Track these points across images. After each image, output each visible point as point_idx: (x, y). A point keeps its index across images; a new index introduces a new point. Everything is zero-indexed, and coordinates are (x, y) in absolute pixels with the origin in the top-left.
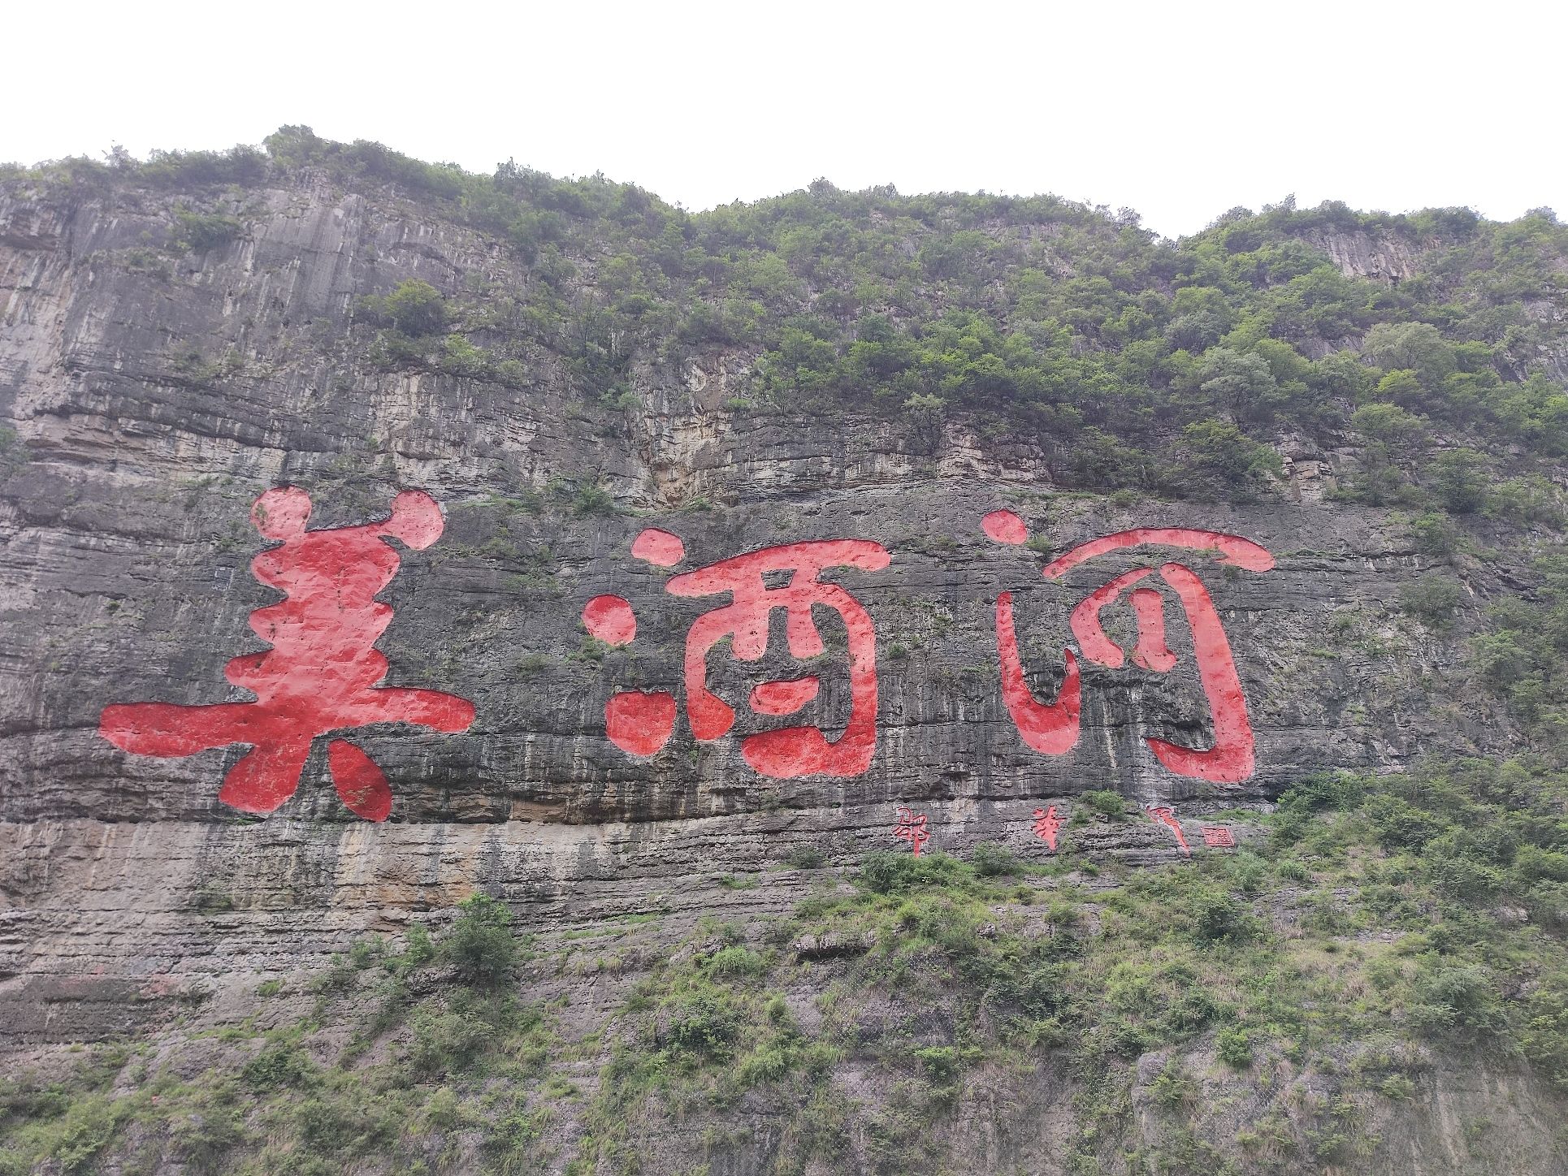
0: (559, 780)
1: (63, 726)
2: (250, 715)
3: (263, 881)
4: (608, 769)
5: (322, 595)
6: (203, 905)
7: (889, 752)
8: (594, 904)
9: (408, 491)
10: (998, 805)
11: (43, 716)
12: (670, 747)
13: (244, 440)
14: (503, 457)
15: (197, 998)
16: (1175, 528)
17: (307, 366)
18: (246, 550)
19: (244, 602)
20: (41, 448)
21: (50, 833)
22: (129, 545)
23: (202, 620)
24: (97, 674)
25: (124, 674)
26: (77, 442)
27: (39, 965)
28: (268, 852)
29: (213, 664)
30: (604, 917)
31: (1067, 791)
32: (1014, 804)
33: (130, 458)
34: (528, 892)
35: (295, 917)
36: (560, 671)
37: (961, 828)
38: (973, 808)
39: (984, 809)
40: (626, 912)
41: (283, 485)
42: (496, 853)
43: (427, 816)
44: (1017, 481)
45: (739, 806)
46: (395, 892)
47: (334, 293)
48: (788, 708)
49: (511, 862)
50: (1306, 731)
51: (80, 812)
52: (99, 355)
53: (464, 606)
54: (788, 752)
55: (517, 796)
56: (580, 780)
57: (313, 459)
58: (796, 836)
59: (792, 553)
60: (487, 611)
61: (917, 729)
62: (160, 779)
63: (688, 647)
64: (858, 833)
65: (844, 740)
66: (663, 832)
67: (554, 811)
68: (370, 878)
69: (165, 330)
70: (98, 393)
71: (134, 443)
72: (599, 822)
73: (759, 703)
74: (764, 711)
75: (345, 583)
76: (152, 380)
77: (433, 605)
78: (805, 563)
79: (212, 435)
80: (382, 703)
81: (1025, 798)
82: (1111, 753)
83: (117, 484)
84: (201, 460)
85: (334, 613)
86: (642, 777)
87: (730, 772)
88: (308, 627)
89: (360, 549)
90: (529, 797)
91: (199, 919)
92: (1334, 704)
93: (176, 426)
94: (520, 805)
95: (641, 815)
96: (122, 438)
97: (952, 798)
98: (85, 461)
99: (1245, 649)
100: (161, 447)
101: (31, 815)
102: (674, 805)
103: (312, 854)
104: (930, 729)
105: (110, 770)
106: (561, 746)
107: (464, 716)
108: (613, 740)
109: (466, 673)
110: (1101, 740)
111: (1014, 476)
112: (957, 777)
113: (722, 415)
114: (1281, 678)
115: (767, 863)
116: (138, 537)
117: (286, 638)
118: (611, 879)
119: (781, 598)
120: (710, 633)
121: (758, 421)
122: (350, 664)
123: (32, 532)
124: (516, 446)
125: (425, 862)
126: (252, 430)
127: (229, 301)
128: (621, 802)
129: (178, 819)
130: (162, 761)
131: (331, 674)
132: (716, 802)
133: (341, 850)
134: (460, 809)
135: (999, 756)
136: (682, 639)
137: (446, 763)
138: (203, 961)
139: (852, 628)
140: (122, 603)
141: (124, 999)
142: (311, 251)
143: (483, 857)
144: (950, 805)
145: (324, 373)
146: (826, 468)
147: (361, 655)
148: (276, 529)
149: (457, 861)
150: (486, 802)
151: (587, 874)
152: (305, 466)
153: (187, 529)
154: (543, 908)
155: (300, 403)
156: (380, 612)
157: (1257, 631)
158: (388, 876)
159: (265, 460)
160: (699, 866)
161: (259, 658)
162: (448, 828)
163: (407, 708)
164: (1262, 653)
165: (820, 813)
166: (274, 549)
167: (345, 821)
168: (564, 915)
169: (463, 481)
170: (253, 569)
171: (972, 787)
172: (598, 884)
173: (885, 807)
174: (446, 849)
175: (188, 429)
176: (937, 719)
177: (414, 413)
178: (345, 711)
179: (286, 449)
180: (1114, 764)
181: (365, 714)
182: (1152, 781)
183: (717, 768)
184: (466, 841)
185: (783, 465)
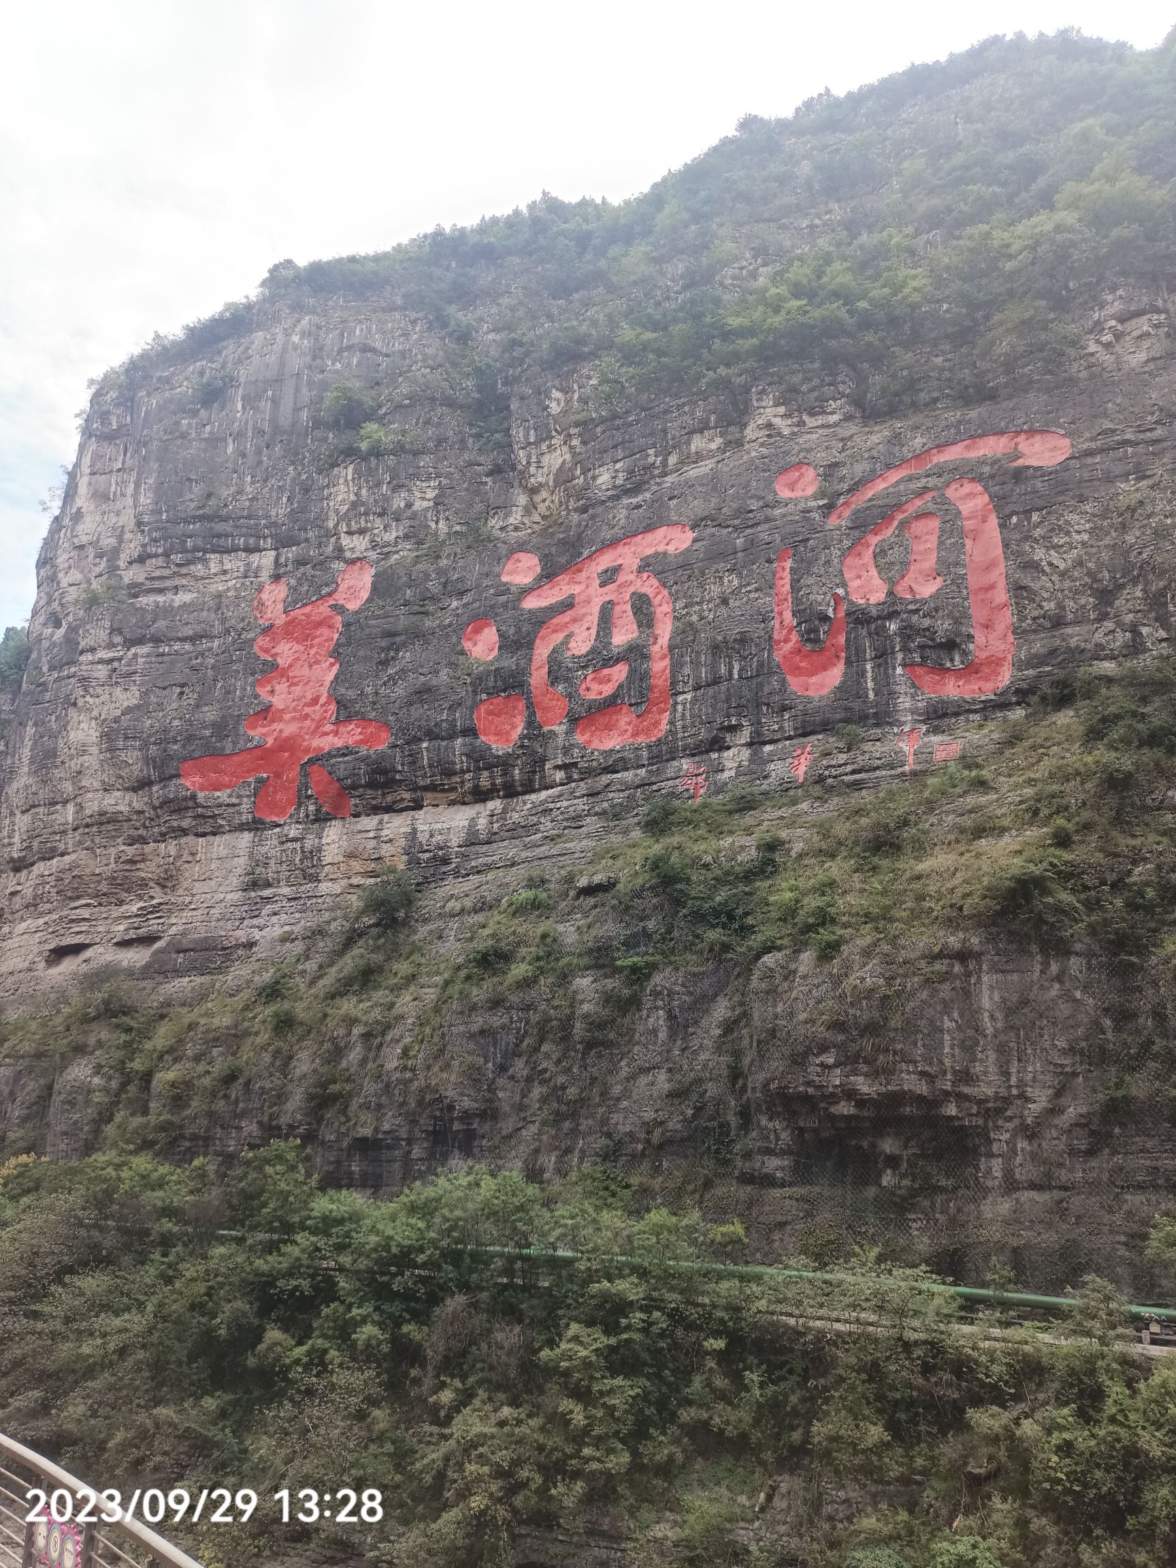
0: (450, 773)
1: (165, 779)
2: (264, 755)
3: (284, 867)
4: (480, 759)
5: (298, 659)
6: (254, 885)
7: (678, 715)
8: (473, 863)
9: (352, 562)
10: (768, 748)
11: (154, 775)
12: (523, 737)
13: (249, 550)
14: (414, 516)
15: (250, 945)
16: (971, 437)
17: (282, 478)
18: (251, 635)
19: (252, 674)
20: (136, 590)
21: (171, 847)
22: (187, 646)
23: (228, 692)
24: (176, 742)
25: (190, 739)
26: (153, 579)
27: (173, 931)
28: (285, 847)
29: (237, 723)
30: (478, 872)
31: (825, 727)
32: (780, 745)
33: (184, 582)
34: (434, 858)
35: (303, 888)
36: (443, 690)
37: (733, 773)
38: (746, 753)
39: (754, 754)
40: (489, 867)
41: (276, 578)
42: (415, 831)
43: (375, 810)
44: (822, 426)
45: (575, 776)
46: (357, 866)
47: (297, 410)
48: (608, 690)
49: (423, 838)
50: (1069, 630)
51: (184, 832)
52: (153, 512)
53: (383, 649)
54: (609, 727)
55: (426, 788)
56: (463, 772)
57: (291, 553)
58: (611, 795)
59: (621, 549)
60: (397, 650)
61: (700, 693)
62: (219, 806)
63: (536, 652)
64: (655, 787)
65: (647, 711)
66: (525, 803)
67: (452, 796)
68: (341, 859)
69: (189, 479)
70: (155, 540)
71: (184, 571)
72: (484, 801)
73: (588, 689)
74: (592, 696)
75: (312, 646)
76: (187, 522)
77: (361, 653)
78: (628, 556)
79: (228, 552)
80: (336, 733)
81: (790, 738)
82: (870, 685)
83: (176, 604)
84: (225, 572)
85: (305, 671)
86: (505, 763)
87: (567, 750)
88: (293, 684)
89: (317, 618)
90: (432, 788)
91: (253, 894)
92: (1106, 596)
93: (205, 551)
94: (429, 795)
95: (510, 792)
96: (176, 569)
97: (729, 748)
98: (161, 591)
99: (1019, 554)
100: (198, 569)
101: (162, 838)
102: (531, 781)
103: (308, 844)
104: (711, 691)
105: (191, 804)
106: (446, 748)
107: (384, 735)
108: (483, 738)
109: (383, 701)
110: (863, 673)
111: (820, 423)
112: (733, 729)
113: (572, 431)
114: (1055, 578)
115: (588, 819)
116: (191, 639)
117: (280, 696)
118: (488, 843)
119: (609, 593)
120: (555, 636)
121: (599, 429)
122: (317, 707)
123: (133, 650)
124: (425, 504)
125: (372, 843)
126: (252, 541)
127: (230, 440)
128: (493, 784)
129: (236, 830)
130: (218, 794)
131: (306, 716)
132: (560, 775)
133: (324, 841)
134: (394, 802)
135: (768, 705)
136: (530, 645)
137: (374, 772)
138: (255, 922)
139: (659, 610)
140: (186, 690)
141: (215, 948)
142: (278, 380)
143: (406, 835)
144: (726, 754)
145: (293, 480)
146: (651, 460)
147: (323, 700)
148: (269, 615)
149: (391, 841)
150: (407, 795)
151: (472, 840)
152: (287, 559)
153: (218, 628)
154: (444, 869)
155: (280, 511)
156: (332, 665)
157: (1038, 532)
158: (351, 856)
159: (264, 561)
160: (542, 828)
161: (266, 713)
162: (386, 817)
163: (351, 735)
164: (1039, 554)
165: (628, 776)
166: (267, 630)
167: (326, 820)
168: (456, 873)
169: (388, 544)
170: (256, 649)
171: (745, 736)
172: (477, 848)
173: (675, 763)
174: (384, 833)
175: (214, 552)
176: (716, 681)
177: (353, 497)
178: (316, 742)
179: (276, 549)
180: (871, 695)
181: (327, 743)
182: (907, 705)
183: (556, 748)
184: (396, 825)
185: (618, 466)
